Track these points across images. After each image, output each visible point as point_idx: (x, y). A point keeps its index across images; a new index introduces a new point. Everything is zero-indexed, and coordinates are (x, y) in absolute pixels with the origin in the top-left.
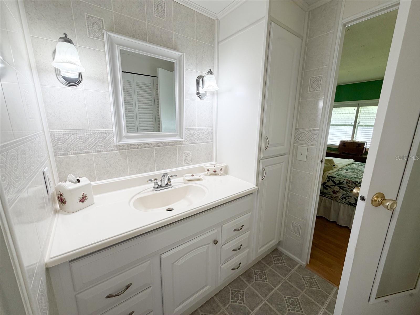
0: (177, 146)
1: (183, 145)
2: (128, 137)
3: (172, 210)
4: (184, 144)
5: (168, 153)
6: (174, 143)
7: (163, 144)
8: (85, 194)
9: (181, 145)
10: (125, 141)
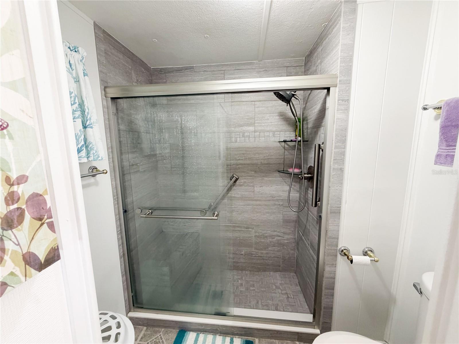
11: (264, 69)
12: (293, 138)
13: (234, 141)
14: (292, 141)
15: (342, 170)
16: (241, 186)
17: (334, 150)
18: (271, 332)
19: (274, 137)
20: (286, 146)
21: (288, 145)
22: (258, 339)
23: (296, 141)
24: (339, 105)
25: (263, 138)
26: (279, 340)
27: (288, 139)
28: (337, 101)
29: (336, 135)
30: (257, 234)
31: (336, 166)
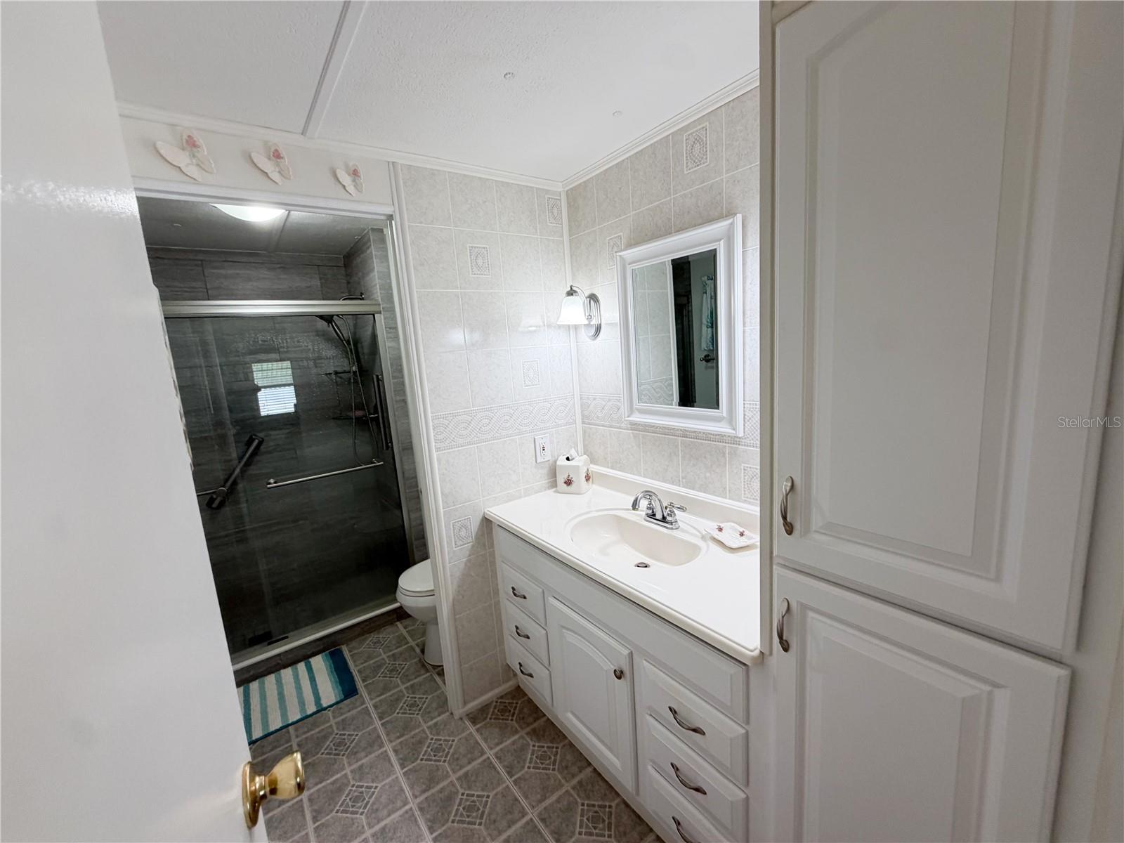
0: (727, 445)
1: (740, 447)
2: (642, 412)
3: (646, 567)
4: (745, 445)
5: (705, 457)
6: (720, 438)
7: (696, 435)
8: (571, 476)
9: (737, 446)
10: (637, 418)
11: (279, 266)
12: (347, 369)
13: (243, 379)
14: (344, 372)
15: (405, 401)
16: (270, 452)
17: (392, 381)
18: (362, 626)
19: (316, 367)
20: (338, 379)
21: (341, 378)
22: (345, 646)
23: (349, 372)
24: (387, 332)
25: (299, 370)
26: (374, 631)
27: (339, 370)
28: (384, 328)
29: (392, 365)
30: (316, 526)
31: (398, 398)
